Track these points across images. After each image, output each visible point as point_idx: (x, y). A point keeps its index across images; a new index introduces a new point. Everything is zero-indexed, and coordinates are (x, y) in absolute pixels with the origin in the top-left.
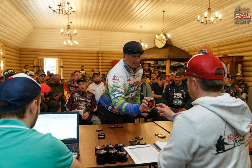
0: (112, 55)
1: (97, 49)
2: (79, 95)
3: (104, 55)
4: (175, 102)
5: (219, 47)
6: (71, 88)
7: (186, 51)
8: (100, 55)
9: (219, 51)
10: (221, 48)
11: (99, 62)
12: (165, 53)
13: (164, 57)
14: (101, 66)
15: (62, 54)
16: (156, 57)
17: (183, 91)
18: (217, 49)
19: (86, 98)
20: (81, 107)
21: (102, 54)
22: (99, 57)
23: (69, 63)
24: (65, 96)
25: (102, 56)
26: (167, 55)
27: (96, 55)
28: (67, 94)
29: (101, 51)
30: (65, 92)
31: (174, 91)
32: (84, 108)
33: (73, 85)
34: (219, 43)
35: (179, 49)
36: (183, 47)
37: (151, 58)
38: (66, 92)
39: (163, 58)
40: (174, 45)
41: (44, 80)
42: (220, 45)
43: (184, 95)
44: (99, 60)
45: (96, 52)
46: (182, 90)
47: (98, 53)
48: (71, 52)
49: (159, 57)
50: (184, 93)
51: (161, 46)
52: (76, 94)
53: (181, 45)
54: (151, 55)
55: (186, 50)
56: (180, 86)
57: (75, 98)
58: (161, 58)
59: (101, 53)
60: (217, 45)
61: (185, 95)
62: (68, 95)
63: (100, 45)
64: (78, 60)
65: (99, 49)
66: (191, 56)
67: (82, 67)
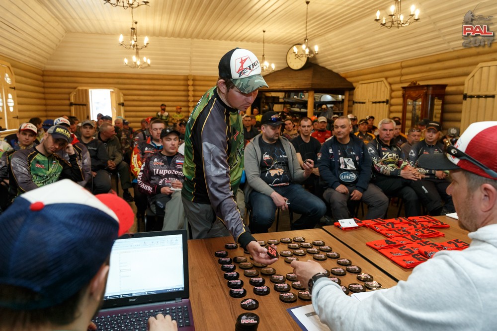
1: (184, 72)
3: (197, 83)
4: (343, 177)
5: (402, 68)
6: (146, 149)
7: (341, 75)
8: (190, 83)
9: (402, 75)
10: (405, 71)
11: (188, 96)
12: (305, 79)
13: (305, 86)
14: (193, 103)
15: (120, 81)
16: (290, 86)
17: (354, 153)
18: (398, 72)
19: (176, 169)
21: (193, 80)
22: (188, 85)
25: (193, 85)
26: (308, 82)
27: (182, 82)
29: (191, 75)
30: (133, 156)
31: (340, 154)
33: (151, 143)
34: (402, 62)
35: (330, 71)
36: (336, 68)
37: (282, 88)
39: (303, 87)
40: (320, 65)
41: (89, 134)
42: (403, 64)
43: (357, 161)
44: (188, 91)
45: (182, 78)
47: (186, 79)
48: (138, 76)
49: (296, 86)
50: (357, 158)
51: (297, 67)
52: (156, 160)
53: (333, 64)
54: (281, 82)
55: (342, 73)
57: (154, 170)
58: (298, 87)
59: (192, 78)
60: (399, 65)
61: (359, 160)
63: (190, 65)
64: (152, 92)
65: (188, 71)
66: (351, 84)
67: (162, 105)
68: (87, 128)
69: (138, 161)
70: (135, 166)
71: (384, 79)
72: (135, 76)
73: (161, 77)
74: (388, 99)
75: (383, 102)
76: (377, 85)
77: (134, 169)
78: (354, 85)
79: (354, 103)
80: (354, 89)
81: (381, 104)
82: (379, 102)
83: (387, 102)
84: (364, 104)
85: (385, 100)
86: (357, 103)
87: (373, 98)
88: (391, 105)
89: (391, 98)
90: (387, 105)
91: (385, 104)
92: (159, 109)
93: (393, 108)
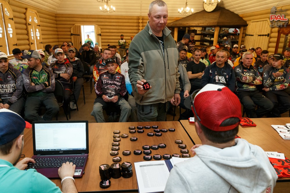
1: (137, 14)
2: (107, 78)
3: (145, 21)
6: (100, 67)
7: (240, 16)
8: (141, 21)
11: (139, 29)
12: (214, 19)
13: (213, 23)
15: (99, 20)
16: (203, 24)
19: (115, 81)
20: (110, 91)
21: (142, 19)
22: (139, 23)
23: (108, 31)
24: (94, 76)
25: (142, 23)
26: (216, 21)
27: (136, 21)
28: (96, 74)
29: (141, 16)
30: (94, 71)
31: (216, 74)
32: (113, 92)
34: (282, 7)
35: (232, 13)
36: (236, 11)
37: (197, 25)
38: (96, 71)
39: (212, 24)
40: (226, 8)
41: (72, 56)
43: (227, 79)
44: (139, 26)
45: (136, 18)
46: (225, 73)
47: (138, 18)
49: (207, 24)
50: (227, 77)
51: (210, 10)
52: (105, 76)
53: (234, 8)
54: (197, 21)
55: (240, 14)
56: (222, 68)
57: (104, 81)
58: (208, 24)
59: (142, 18)
61: (228, 78)
62: (97, 76)
63: (141, 9)
64: (117, 27)
65: (139, 14)
66: (245, 22)
67: (121, 35)
68: (71, 52)
69: (97, 74)
70: (96, 78)
71: (268, 19)
73: (123, 17)
74: (269, 33)
75: (266, 35)
76: (263, 23)
77: (96, 79)
78: (248, 22)
79: (246, 35)
80: (247, 25)
81: (264, 37)
82: (263, 35)
83: (268, 35)
84: (252, 36)
85: (267, 34)
86: (248, 35)
87: (259, 32)
88: (271, 38)
89: (272, 32)
90: (268, 37)
91: (267, 36)
92: (120, 38)
93: (272, 40)
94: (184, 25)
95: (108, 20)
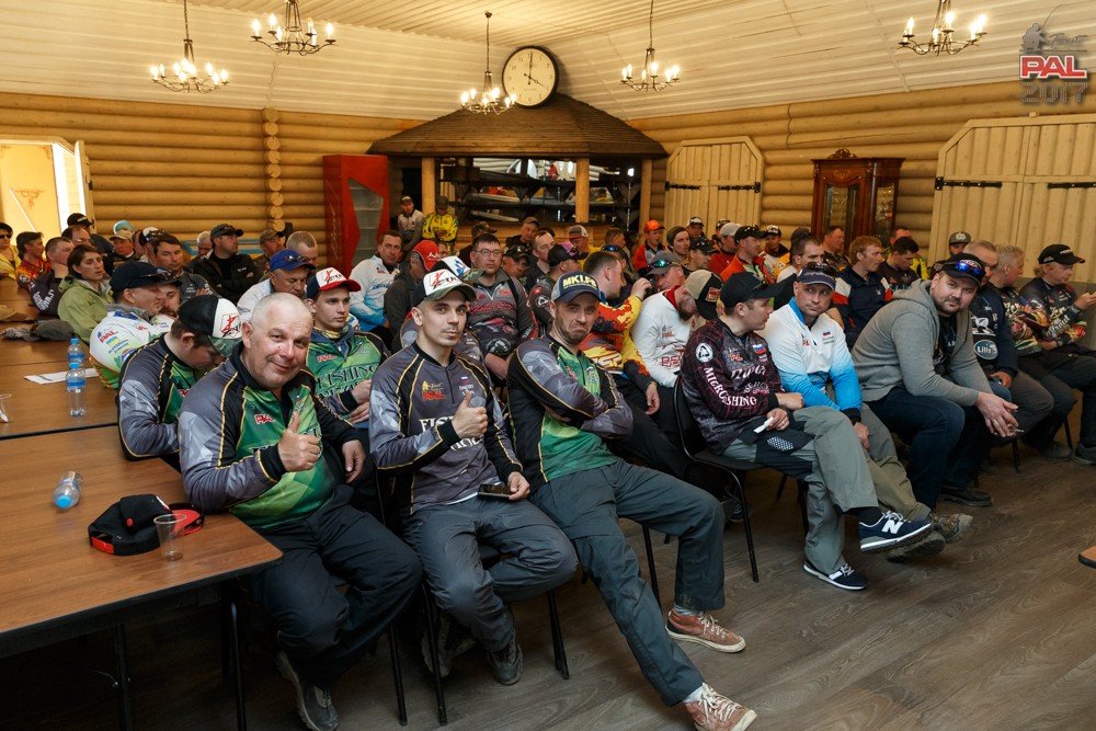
0: (322, 132)
1: (255, 101)
3: (287, 129)
5: (790, 117)
7: (634, 127)
8: (271, 129)
9: (789, 133)
10: (795, 124)
11: (266, 163)
13: (573, 147)
14: (279, 181)
15: (78, 119)
16: (537, 146)
18: (782, 125)
21: (278, 123)
22: (267, 136)
23: (124, 166)
25: (278, 136)
26: (579, 139)
27: (247, 128)
29: (272, 110)
34: (790, 105)
35: (601, 113)
36: (618, 107)
40: (574, 97)
42: (793, 110)
43: (995, 323)
44: (266, 149)
45: (247, 115)
47: (260, 118)
48: (129, 108)
49: (553, 148)
50: (995, 318)
51: (530, 99)
53: (612, 98)
55: (630, 118)
58: (558, 150)
59: (275, 119)
60: (783, 111)
61: (998, 321)
63: (271, 84)
64: (168, 153)
65: (264, 99)
66: (657, 144)
71: (747, 139)
72: (120, 107)
73: (192, 112)
74: (759, 180)
75: (747, 188)
76: (731, 150)
78: (667, 147)
79: (668, 186)
80: (666, 155)
81: (742, 192)
82: (737, 188)
83: (757, 187)
84: (698, 191)
85: (751, 183)
86: (676, 187)
87: (719, 178)
88: (765, 195)
89: (765, 179)
90: (758, 195)
91: (752, 191)
93: (768, 201)
94: (466, 150)
95: (121, 121)
